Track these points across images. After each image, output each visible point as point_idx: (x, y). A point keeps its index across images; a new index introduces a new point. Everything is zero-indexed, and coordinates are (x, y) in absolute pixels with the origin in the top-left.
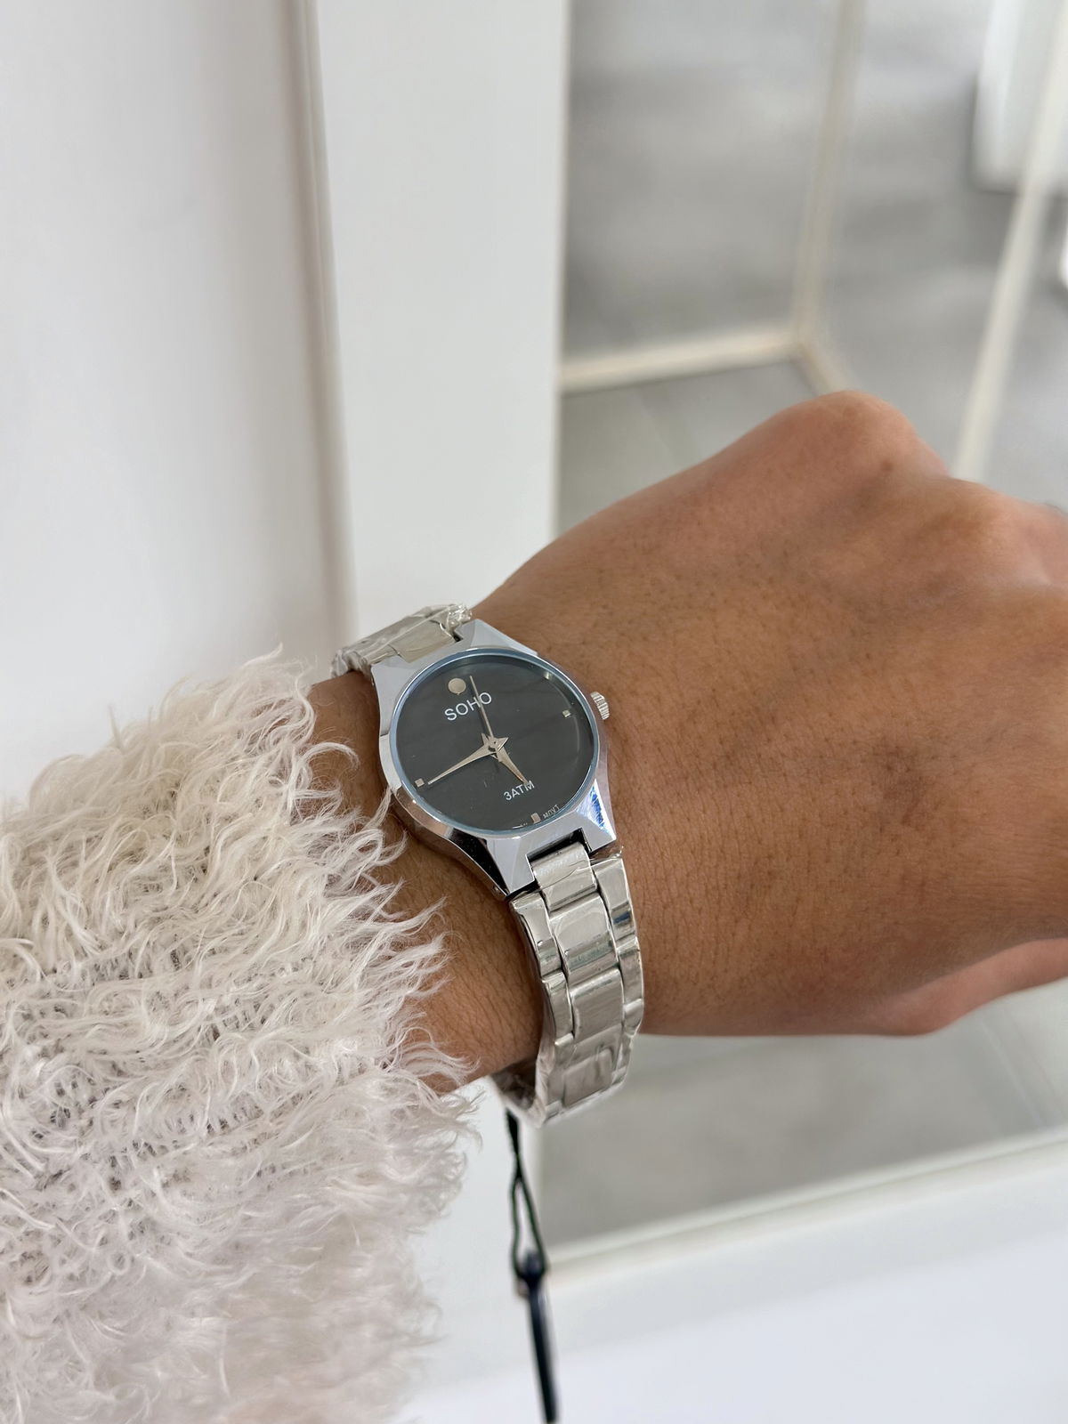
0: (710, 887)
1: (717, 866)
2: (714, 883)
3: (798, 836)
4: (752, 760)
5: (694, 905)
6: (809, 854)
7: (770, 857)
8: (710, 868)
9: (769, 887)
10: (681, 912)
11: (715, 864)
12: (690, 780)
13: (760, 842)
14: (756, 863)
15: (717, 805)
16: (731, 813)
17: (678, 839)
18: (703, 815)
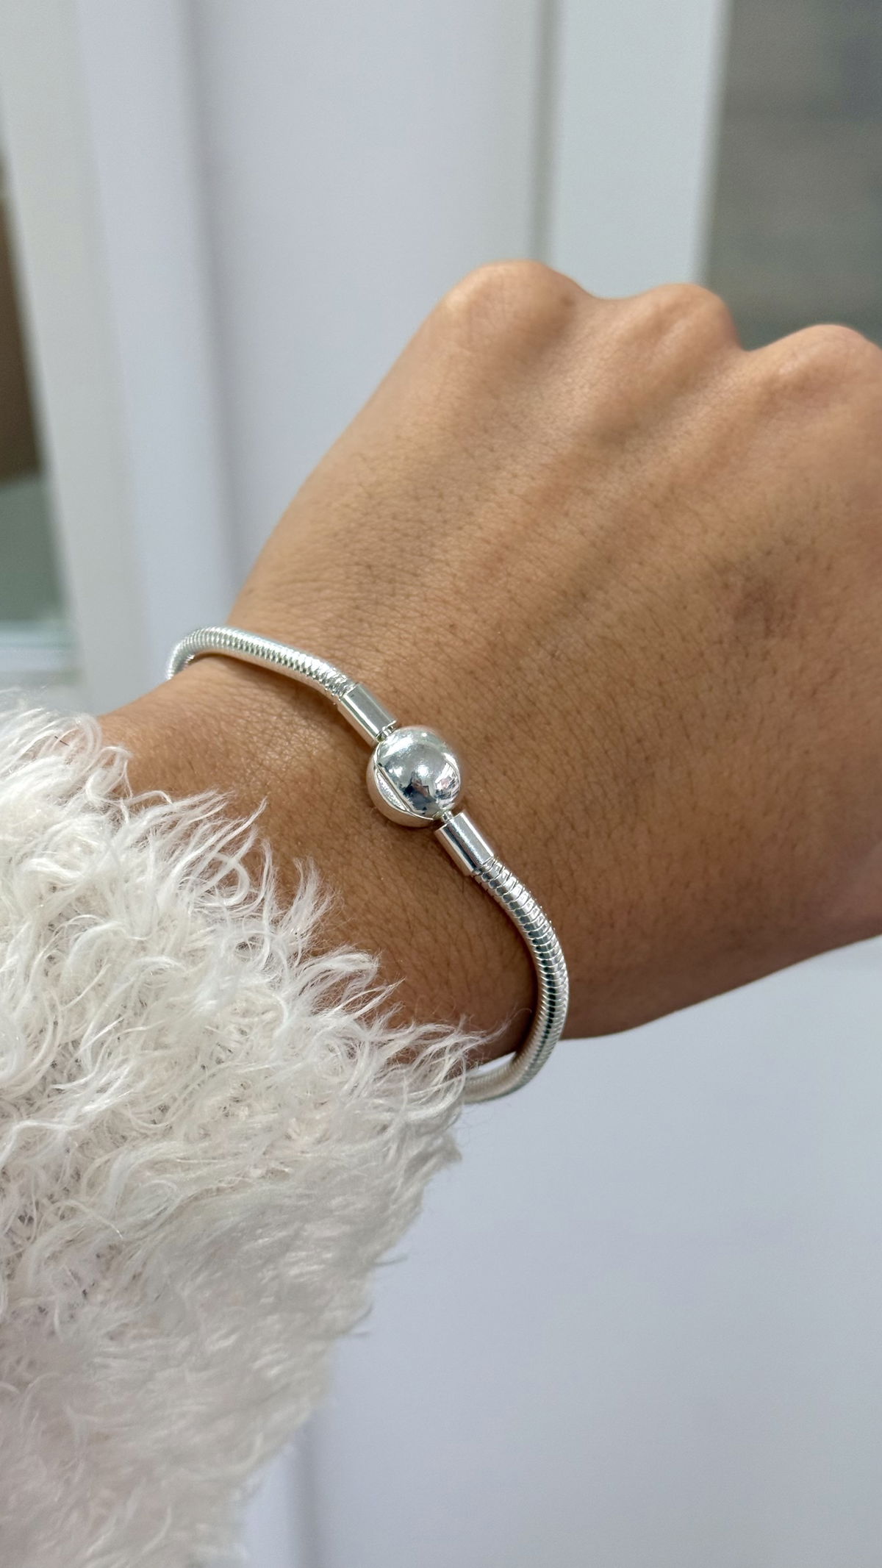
0: (587, 802)
1: (586, 777)
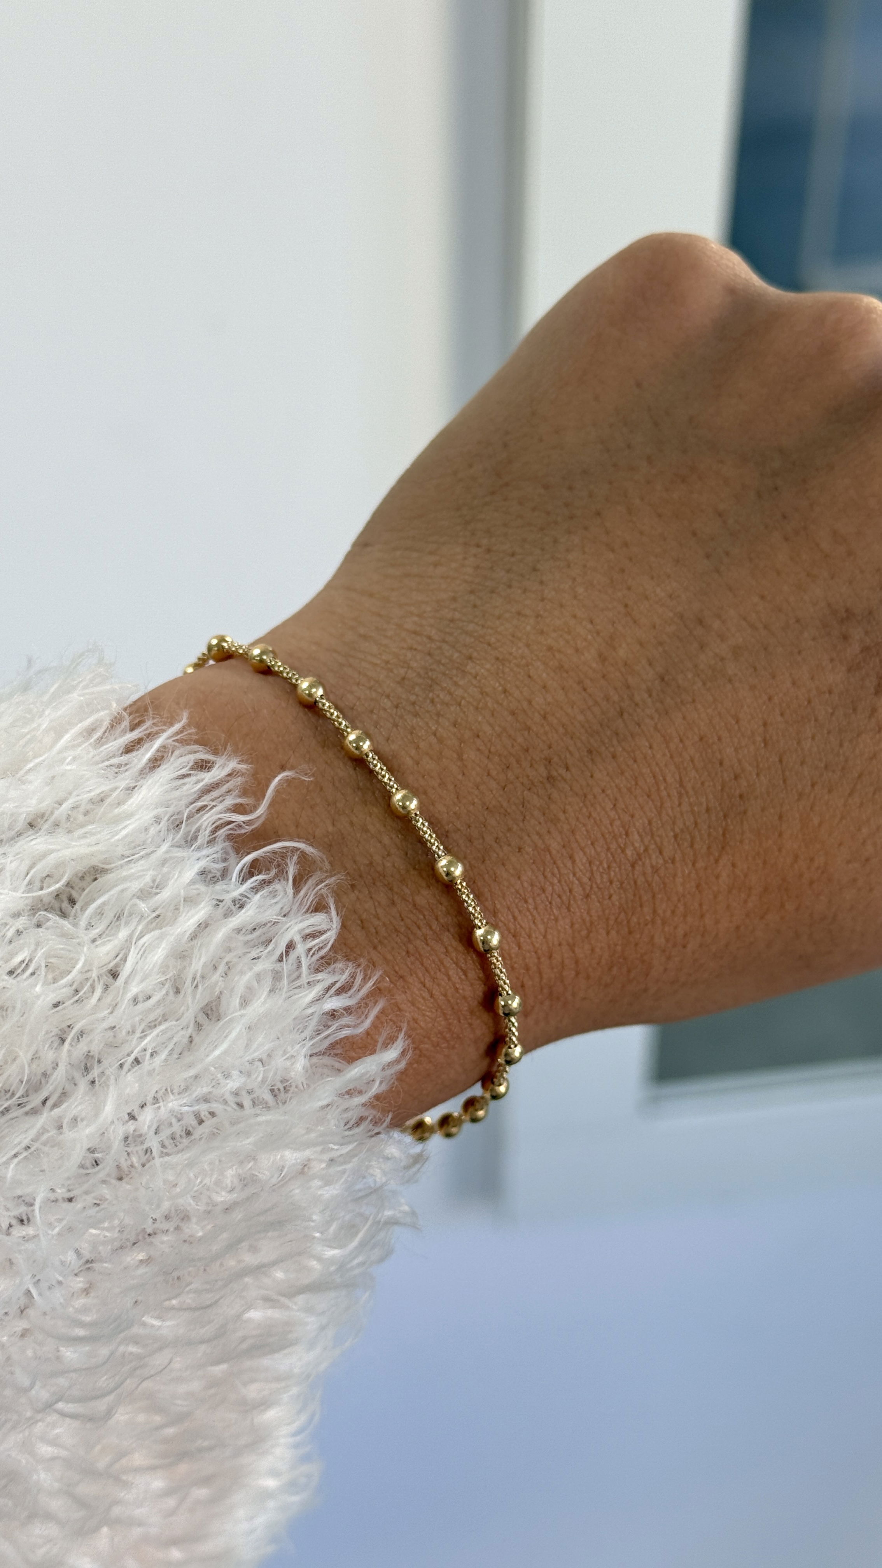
2: (681, 826)
3: (763, 745)
4: (690, 676)
5: (665, 854)
6: (781, 761)
7: (736, 777)
8: (672, 808)
9: (745, 812)
10: (652, 867)
11: (677, 803)
12: (626, 716)
13: (721, 764)
14: (722, 789)
15: (663, 736)
16: (681, 741)
17: (629, 785)
18: (650, 751)
